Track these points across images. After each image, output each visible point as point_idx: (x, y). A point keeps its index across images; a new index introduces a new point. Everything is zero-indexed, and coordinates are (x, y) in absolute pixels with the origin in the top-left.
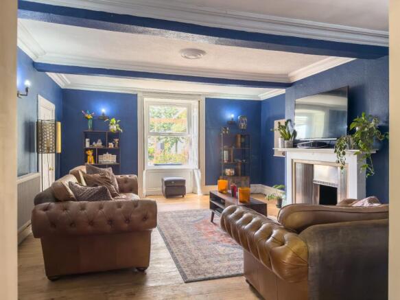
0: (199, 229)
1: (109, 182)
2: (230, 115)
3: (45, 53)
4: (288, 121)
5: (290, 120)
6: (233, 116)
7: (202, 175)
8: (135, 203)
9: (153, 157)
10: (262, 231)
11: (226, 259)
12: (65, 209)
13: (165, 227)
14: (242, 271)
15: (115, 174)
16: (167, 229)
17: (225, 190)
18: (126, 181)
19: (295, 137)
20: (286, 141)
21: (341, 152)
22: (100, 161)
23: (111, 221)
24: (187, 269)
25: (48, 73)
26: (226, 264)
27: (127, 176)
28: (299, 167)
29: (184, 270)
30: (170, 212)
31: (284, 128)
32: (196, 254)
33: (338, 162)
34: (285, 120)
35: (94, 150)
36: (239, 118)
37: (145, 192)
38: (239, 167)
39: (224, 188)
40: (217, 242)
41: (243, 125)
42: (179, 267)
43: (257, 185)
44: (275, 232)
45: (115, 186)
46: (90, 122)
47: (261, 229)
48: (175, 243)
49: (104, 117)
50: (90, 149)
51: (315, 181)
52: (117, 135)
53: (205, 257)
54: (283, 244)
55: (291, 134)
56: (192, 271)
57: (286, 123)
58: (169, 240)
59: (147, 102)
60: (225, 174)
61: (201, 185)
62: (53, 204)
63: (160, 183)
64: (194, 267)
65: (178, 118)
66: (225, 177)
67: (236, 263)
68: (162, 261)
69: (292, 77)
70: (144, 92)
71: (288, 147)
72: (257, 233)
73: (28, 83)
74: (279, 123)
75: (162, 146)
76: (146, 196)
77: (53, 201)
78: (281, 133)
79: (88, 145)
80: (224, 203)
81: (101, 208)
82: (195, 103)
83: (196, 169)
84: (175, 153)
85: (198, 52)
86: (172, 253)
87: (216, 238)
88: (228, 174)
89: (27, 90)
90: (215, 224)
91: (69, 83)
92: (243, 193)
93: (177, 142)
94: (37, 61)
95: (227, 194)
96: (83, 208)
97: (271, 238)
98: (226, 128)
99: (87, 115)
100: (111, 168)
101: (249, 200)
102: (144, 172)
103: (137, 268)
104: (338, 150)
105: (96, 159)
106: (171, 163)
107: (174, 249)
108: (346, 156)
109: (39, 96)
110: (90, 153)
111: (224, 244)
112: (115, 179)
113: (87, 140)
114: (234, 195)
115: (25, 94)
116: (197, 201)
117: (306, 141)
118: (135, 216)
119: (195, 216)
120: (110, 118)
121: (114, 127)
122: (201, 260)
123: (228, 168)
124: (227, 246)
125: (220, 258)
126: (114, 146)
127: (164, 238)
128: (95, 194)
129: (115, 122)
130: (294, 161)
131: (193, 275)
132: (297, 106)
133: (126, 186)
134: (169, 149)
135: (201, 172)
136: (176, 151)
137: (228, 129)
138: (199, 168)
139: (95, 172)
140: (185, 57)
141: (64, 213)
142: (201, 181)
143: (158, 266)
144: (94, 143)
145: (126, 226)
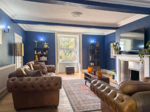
0: (80, 88)
1: (43, 68)
2: (92, 41)
3: (16, 15)
4: (117, 43)
5: (118, 43)
6: (93, 42)
7: (81, 65)
8: (52, 78)
9: (62, 58)
10: (111, 93)
11: (92, 102)
12: (21, 80)
13: (66, 87)
14: (100, 108)
15: (46, 65)
16: (67, 88)
17: (91, 72)
18: (50, 67)
19: (120, 50)
20: (116, 52)
21: (142, 56)
22: (40, 59)
23: (41, 86)
24: (75, 106)
25: (18, 24)
26: (92, 104)
27: (51, 65)
28: (122, 62)
29: (74, 107)
30: (68, 80)
31: (115, 46)
32: (79, 99)
33: (141, 60)
34: (116, 43)
35: (38, 55)
36: (96, 42)
37: (58, 72)
38: (96, 62)
39: (90, 71)
40: (88, 94)
41: (97, 45)
42: (72, 105)
43: (103, 69)
44: (118, 95)
45: (46, 70)
46: (36, 44)
47: (110, 92)
48: (70, 94)
49: (42, 42)
50: (37, 55)
51: (129, 68)
52: (47, 49)
53: (83, 101)
54: (123, 101)
55: (119, 48)
56: (77, 108)
57: (116, 44)
58: (68, 93)
59: (58, 36)
60: (90, 65)
61: (81, 69)
62: (16, 78)
63: (65, 69)
64: (78, 106)
65: (71, 43)
66: (90, 66)
67: (97, 104)
68: (64, 103)
69: (118, 25)
70: (57, 32)
71: (117, 54)
72: (109, 94)
73: (9, 27)
74: (113, 44)
75: (65, 54)
76: (59, 73)
77: (16, 77)
78: (114, 48)
79: (36, 53)
80: (90, 77)
81: (37, 80)
82: (78, 36)
83: (79, 63)
84: (70, 57)
85: (79, 13)
86: (69, 99)
87: (88, 92)
88: (92, 65)
89: (8, 30)
90: (87, 86)
91: (28, 28)
92: (99, 73)
93: (71, 53)
94: (13, 19)
95: (92, 74)
96: (29, 80)
97: (116, 97)
98: (90, 47)
99: (35, 41)
100: (44, 62)
101: (101, 77)
102: (58, 64)
103: (54, 106)
104: (140, 55)
105: (39, 59)
106: (68, 60)
107: (70, 97)
108: (144, 58)
109: (15, 33)
110: (36, 56)
111: (91, 95)
112: (46, 66)
113: (35, 51)
114: (95, 74)
115: (8, 31)
116: (79, 76)
117: (125, 52)
118: (52, 84)
119: (78, 82)
120: (44, 42)
121: (46, 46)
122: (82, 102)
123: (91, 63)
124: (93, 96)
125: (89, 102)
126: (46, 53)
127: (66, 92)
128: (35, 74)
129: (46, 44)
130: (120, 60)
131: (78, 109)
132: (121, 38)
133: (50, 69)
134: (68, 55)
135: (81, 64)
136: (71, 56)
137: (91, 47)
138: (80, 62)
139: (38, 64)
140: (74, 16)
141: (21, 82)
142: (81, 68)
143: (63, 104)
144: (38, 52)
145: (48, 88)
